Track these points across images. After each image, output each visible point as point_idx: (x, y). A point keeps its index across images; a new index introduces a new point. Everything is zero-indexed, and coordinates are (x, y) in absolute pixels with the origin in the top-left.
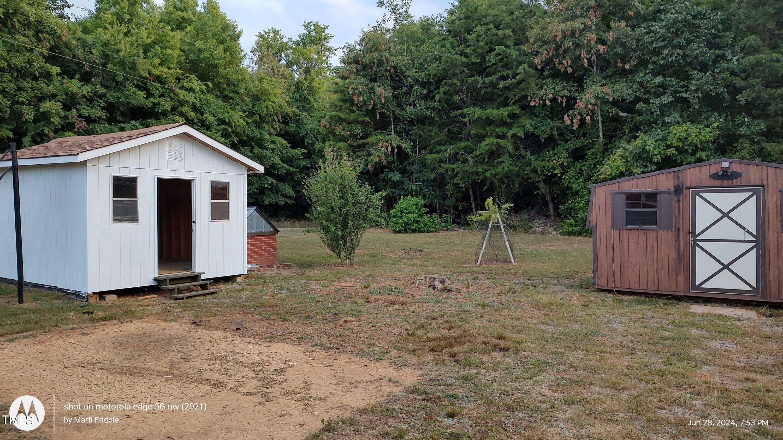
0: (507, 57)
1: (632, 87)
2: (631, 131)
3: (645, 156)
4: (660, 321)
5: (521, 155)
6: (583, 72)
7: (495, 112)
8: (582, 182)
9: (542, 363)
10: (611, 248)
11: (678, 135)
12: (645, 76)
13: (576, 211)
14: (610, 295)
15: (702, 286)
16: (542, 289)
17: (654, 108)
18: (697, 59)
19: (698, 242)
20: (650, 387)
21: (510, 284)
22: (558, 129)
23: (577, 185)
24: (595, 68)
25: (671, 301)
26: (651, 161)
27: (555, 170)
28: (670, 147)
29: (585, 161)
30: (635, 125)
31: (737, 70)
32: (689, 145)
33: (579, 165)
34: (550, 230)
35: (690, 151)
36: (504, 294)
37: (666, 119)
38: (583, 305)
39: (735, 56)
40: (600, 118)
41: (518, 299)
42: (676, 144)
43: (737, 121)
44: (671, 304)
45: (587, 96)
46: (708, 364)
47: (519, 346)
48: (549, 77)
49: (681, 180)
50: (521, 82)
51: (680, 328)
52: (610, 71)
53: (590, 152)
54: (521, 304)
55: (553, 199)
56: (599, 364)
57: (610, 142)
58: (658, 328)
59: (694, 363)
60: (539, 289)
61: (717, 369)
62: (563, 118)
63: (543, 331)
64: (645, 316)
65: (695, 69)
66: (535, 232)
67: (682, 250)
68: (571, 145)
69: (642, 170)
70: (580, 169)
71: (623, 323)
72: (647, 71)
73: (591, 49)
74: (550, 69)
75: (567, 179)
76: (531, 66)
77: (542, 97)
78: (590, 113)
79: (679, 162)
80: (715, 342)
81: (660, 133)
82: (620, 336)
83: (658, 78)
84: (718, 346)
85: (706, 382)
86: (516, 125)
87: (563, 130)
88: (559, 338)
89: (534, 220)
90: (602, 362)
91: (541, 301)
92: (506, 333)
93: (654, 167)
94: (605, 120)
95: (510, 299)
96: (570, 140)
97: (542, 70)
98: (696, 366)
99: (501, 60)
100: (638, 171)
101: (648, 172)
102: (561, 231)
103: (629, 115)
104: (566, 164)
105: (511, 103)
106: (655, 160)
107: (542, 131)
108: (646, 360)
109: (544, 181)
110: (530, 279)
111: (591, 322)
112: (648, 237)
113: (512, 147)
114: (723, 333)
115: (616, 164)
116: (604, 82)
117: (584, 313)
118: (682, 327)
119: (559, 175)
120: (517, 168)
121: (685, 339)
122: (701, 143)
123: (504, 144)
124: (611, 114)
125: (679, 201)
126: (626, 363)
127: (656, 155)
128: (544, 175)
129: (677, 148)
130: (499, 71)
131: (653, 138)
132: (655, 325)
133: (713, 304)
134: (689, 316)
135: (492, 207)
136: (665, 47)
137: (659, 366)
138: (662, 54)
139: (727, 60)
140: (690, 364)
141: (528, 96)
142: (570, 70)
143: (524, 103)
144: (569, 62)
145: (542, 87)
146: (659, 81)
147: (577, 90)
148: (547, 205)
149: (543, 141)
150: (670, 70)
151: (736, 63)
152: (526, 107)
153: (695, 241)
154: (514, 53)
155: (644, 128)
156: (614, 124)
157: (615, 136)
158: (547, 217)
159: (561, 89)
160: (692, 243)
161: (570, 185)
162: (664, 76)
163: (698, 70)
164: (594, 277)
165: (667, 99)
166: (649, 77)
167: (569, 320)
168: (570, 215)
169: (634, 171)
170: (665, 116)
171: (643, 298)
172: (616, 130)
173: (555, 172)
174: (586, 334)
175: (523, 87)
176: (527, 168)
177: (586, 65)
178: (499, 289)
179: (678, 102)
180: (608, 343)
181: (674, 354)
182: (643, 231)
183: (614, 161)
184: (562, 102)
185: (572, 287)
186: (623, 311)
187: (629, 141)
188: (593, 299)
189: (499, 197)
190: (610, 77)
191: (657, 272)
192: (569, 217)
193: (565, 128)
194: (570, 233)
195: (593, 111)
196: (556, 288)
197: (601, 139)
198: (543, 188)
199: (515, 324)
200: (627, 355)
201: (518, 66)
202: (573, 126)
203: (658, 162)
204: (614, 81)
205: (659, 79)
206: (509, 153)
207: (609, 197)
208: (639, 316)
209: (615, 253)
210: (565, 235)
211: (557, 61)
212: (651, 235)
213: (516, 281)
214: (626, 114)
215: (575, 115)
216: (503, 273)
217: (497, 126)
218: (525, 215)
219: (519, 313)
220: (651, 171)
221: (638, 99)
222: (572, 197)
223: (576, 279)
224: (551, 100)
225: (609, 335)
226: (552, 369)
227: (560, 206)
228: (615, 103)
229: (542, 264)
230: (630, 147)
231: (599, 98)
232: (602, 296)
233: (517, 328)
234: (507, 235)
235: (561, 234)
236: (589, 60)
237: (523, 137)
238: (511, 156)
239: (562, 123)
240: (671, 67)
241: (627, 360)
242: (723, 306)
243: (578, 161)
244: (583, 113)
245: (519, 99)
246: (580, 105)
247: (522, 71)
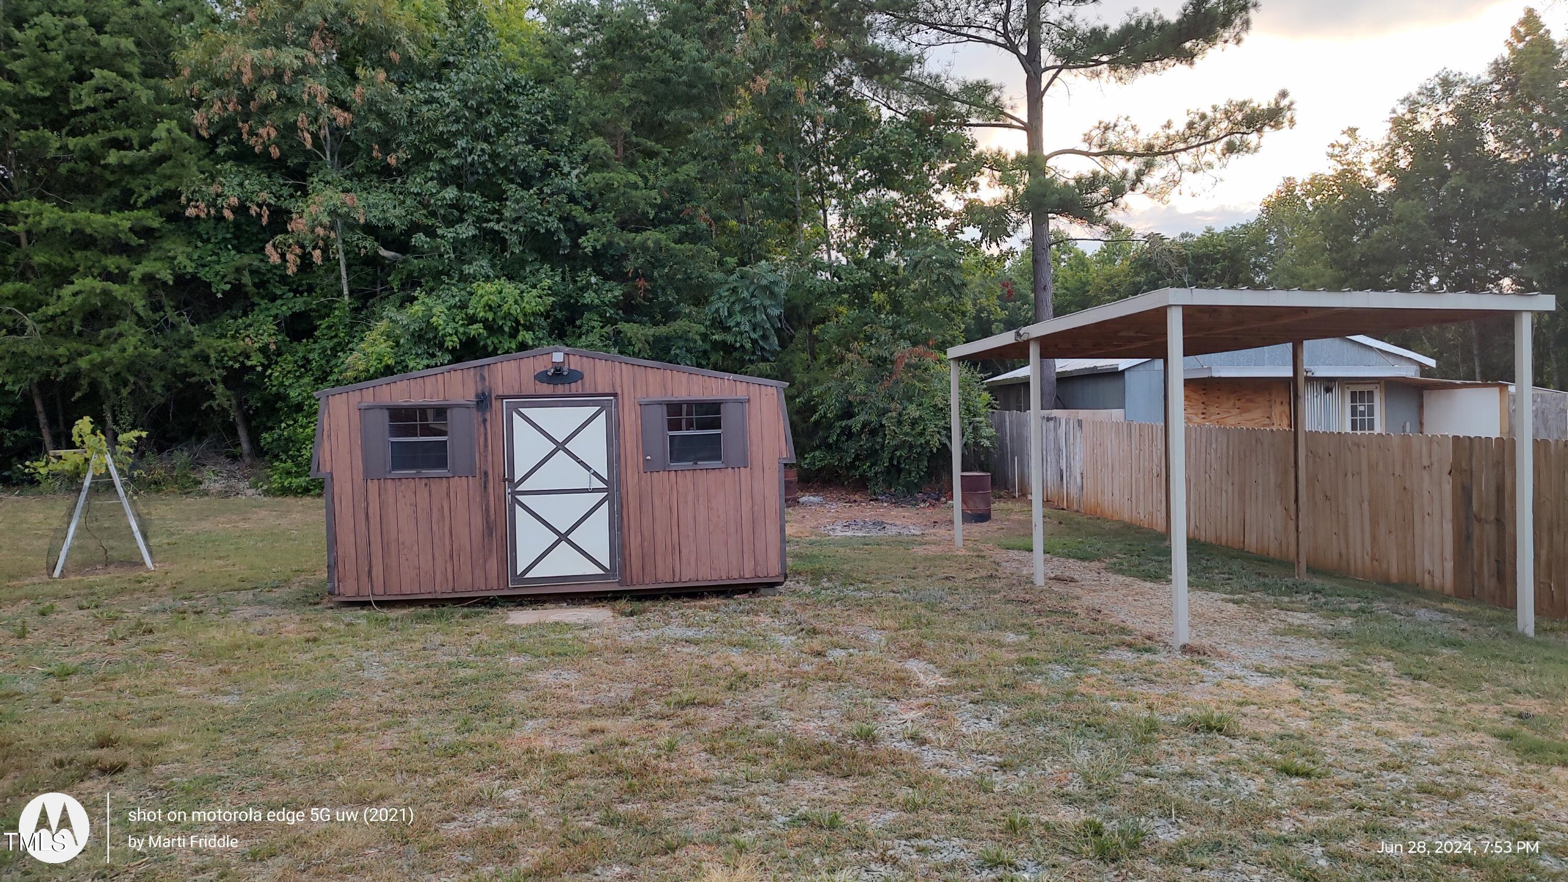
0: (124, 98)
1: (404, 202)
2: (403, 287)
3: (431, 335)
4: (454, 651)
5: (166, 321)
6: (302, 160)
7: (99, 218)
8: (308, 384)
9: (206, 781)
10: (363, 516)
11: (486, 298)
12: (426, 183)
13: (298, 445)
14: (365, 612)
15: (527, 576)
16: (216, 618)
17: (445, 246)
18: (515, 165)
19: (518, 497)
20: (430, 782)
21: (138, 615)
22: (253, 272)
23: (298, 391)
24: (328, 153)
25: (477, 610)
26: (441, 346)
27: (248, 357)
28: (472, 320)
29: (315, 342)
30: (410, 274)
31: (578, 195)
32: (504, 318)
33: (301, 350)
34: (241, 485)
35: (506, 329)
36: (123, 639)
37: (467, 269)
38: (308, 641)
39: (574, 169)
40: (341, 256)
41: (156, 647)
42: (482, 314)
43: (581, 280)
44: (477, 614)
45: (313, 209)
46: (532, 717)
47: (150, 754)
48: (229, 159)
49: (487, 383)
50: (161, 159)
51: (489, 658)
52: (360, 164)
53: (324, 323)
54: (163, 657)
55: (247, 419)
56: (333, 757)
57: (364, 306)
58: (450, 664)
59: (509, 720)
60: (211, 617)
61: (547, 722)
62: (263, 248)
63: (214, 710)
64: (428, 645)
65: (512, 181)
66: (206, 493)
67: (492, 512)
68: (284, 308)
69: (425, 362)
70: (305, 358)
71: (385, 665)
72: (429, 175)
73: (319, 113)
74: (231, 142)
75: (277, 378)
76: (187, 127)
77: (215, 200)
78: (321, 243)
79: (490, 349)
80: (547, 675)
81: (455, 294)
82: (380, 693)
83: (448, 189)
84: (551, 680)
85: (529, 751)
86: (153, 254)
87: (264, 275)
88: (250, 720)
89: (204, 465)
90: (340, 751)
91: (213, 644)
92: (124, 731)
93: (448, 357)
94: (351, 262)
95: (138, 650)
96: (281, 297)
97: (212, 142)
98: (512, 726)
99: (110, 103)
100: (418, 364)
101: (436, 366)
102: (265, 487)
103: (398, 255)
104: (272, 347)
105: (139, 204)
106: (449, 344)
107: (217, 274)
108: (426, 731)
109: (225, 380)
110: (190, 598)
111: (322, 673)
112: (433, 491)
113: (143, 302)
114: (560, 654)
115: (378, 349)
116: (348, 184)
117: (308, 656)
118: (493, 655)
119: (259, 369)
120: (158, 350)
121: (497, 676)
122: (525, 315)
123: (124, 295)
124: (363, 251)
125: (485, 421)
126: (388, 745)
127: (451, 335)
128: (224, 368)
129: (485, 321)
130: (105, 128)
131: (444, 302)
132: (446, 659)
133: (546, 605)
134: (506, 633)
135: (90, 440)
136: (458, 134)
137: (448, 738)
138: (456, 146)
139: (562, 174)
140: (504, 724)
141: (180, 194)
142: (275, 152)
143: (170, 207)
144: (273, 133)
145: (213, 178)
146: (452, 196)
147: (291, 196)
148: (234, 433)
149: (219, 295)
150: (471, 179)
151: (575, 181)
152: (176, 217)
153: (514, 493)
154: (144, 95)
155: (427, 282)
156: (370, 270)
157: (373, 295)
158: (235, 458)
159: (257, 188)
160: (509, 497)
161: (282, 390)
162: (460, 187)
163: (518, 184)
164: (330, 578)
165: (466, 231)
166: (432, 186)
167: (275, 677)
168: (286, 452)
169: (411, 364)
170: (463, 262)
171: (426, 610)
172: (374, 283)
173: (249, 363)
174: (310, 699)
175: (168, 172)
176: (185, 353)
177: (309, 146)
178: (109, 629)
179: (485, 239)
180: (354, 711)
181: (476, 710)
182: (424, 481)
183: (373, 344)
184: (260, 216)
185: (285, 604)
186: (388, 640)
187: (402, 306)
188: (329, 624)
189: (114, 416)
190: (359, 176)
191: (451, 557)
192: (284, 457)
193: (269, 271)
194: (285, 491)
195: (326, 239)
196: (248, 612)
197: (346, 298)
198: (222, 396)
199: (146, 704)
200: (390, 727)
201: (154, 124)
202: (286, 268)
203: (454, 348)
204: (367, 186)
205: (451, 193)
206: (137, 315)
207: (356, 417)
208: (418, 645)
209: (372, 527)
210: (274, 495)
211: (245, 128)
212: (439, 488)
213: (156, 605)
214: (393, 253)
215: (290, 246)
216: (122, 591)
217: (105, 252)
218: (181, 457)
219: (157, 678)
220: (442, 365)
221: (415, 227)
222: (288, 416)
223: (295, 587)
224: (234, 210)
225: (358, 694)
226: (228, 790)
227: (264, 435)
228: (369, 229)
229: (221, 562)
230: (403, 317)
231: (339, 215)
232: (348, 615)
233: (149, 715)
234: (133, 504)
235: (267, 493)
236: (315, 136)
237: (171, 283)
238: (140, 321)
239: (262, 261)
240: (472, 174)
241: (391, 739)
242: (561, 607)
243: (300, 341)
244: (307, 243)
245: (158, 196)
246: (298, 225)
247: (164, 134)
